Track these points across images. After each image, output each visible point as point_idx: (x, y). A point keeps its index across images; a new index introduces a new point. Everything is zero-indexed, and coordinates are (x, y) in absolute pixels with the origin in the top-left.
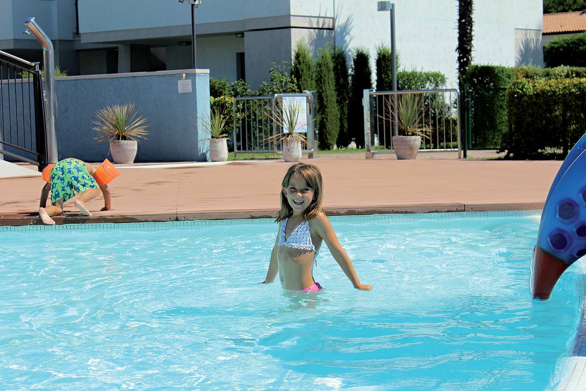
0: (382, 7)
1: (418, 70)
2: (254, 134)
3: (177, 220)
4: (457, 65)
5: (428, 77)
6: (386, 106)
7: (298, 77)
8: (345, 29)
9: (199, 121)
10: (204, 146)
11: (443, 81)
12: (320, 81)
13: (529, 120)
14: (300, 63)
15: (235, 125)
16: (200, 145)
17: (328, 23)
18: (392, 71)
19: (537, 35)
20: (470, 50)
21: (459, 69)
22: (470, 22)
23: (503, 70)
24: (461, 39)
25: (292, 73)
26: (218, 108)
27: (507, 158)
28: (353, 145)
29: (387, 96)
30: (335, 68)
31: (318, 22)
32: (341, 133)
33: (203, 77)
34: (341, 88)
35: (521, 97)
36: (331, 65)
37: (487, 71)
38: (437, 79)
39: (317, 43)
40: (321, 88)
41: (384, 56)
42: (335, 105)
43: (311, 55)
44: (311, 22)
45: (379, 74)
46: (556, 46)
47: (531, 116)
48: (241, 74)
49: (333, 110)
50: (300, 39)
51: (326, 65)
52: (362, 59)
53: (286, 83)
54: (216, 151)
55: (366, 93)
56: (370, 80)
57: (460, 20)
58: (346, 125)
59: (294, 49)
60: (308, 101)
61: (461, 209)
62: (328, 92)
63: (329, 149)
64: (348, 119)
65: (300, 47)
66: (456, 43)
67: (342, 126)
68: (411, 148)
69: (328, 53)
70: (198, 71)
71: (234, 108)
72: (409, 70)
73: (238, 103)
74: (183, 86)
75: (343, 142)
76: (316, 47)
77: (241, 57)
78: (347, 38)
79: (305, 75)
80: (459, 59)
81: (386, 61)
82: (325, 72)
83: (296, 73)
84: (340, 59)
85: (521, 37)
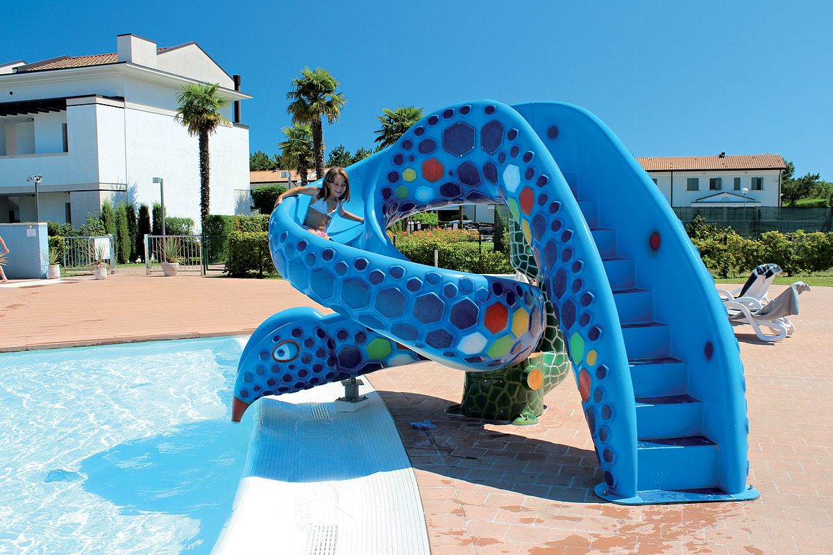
0: (156, 180)
1: (178, 217)
2: (77, 256)
3: (27, 350)
4: (201, 214)
5: (184, 221)
6: (158, 246)
7: (105, 221)
8: (133, 190)
9: (41, 254)
10: (44, 269)
11: (193, 224)
12: (118, 223)
13: (241, 255)
14: (105, 212)
15: (64, 253)
16: (42, 268)
17: (123, 188)
18: (162, 217)
19: (247, 193)
20: (208, 205)
21: (202, 216)
22: (208, 189)
23: (227, 217)
24: (202, 199)
25: (101, 219)
26: (53, 244)
27: (228, 276)
28: (139, 260)
29: (158, 239)
30: (127, 216)
31: (117, 187)
32: (132, 253)
33: (43, 227)
34: (131, 227)
35: (235, 242)
36: (125, 213)
37: (218, 219)
38: (189, 222)
39: (116, 199)
40: (119, 227)
41: (157, 208)
42: (128, 237)
43: (113, 206)
44: (112, 187)
45: (154, 219)
46: (259, 191)
47: (242, 252)
48: (69, 219)
49: (127, 241)
50: (105, 198)
51: (122, 213)
52: (144, 210)
53: (97, 225)
54: (53, 272)
55: (146, 236)
56: (149, 222)
57: (202, 188)
58: (135, 249)
59: (102, 203)
60: (110, 240)
61: (197, 336)
62: (123, 229)
63: (124, 263)
64: (136, 245)
65: (105, 202)
66: (200, 201)
67: (132, 249)
68: (173, 270)
69: (123, 206)
70: (40, 224)
71: (64, 243)
72: (172, 217)
73: (66, 240)
74: (30, 232)
75: (133, 259)
76: (116, 202)
77: (68, 205)
78: (135, 195)
79: (109, 219)
80: (202, 210)
81: (158, 211)
82: (121, 217)
83: (104, 219)
84: (130, 210)
85: (238, 194)
